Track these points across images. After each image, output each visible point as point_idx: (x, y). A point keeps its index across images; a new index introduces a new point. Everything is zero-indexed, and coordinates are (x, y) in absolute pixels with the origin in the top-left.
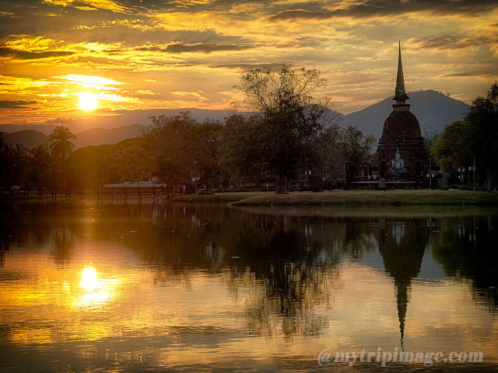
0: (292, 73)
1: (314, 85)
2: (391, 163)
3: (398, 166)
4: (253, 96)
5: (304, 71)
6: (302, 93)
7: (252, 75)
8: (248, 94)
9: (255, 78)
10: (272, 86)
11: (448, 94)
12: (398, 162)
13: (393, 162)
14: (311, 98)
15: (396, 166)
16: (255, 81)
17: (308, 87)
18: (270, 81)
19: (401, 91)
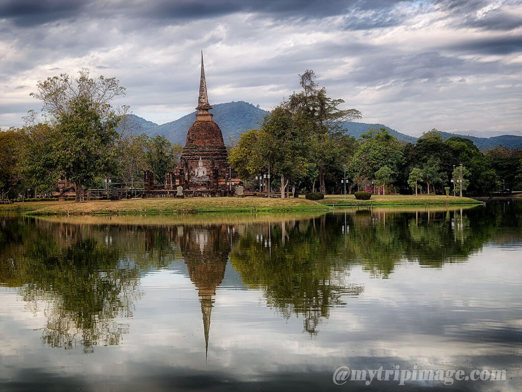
0: (91, 81)
1: (113, 93)
2: (194, 172)
3: (201, 174)
4: (52, 104)
5: (103, 79)
6: (101, 102)
7: (50, 82)
8: (46, 102)
9: (52, 86)
10: (71, 94)
11: (258, 106)
12: (201, 171)
13: (196, 170)
14: (110, 106)
15: (199, 174)
16: (53, 89)
17: (108, 95)
18: (68, 89)
19: (203, 101)
